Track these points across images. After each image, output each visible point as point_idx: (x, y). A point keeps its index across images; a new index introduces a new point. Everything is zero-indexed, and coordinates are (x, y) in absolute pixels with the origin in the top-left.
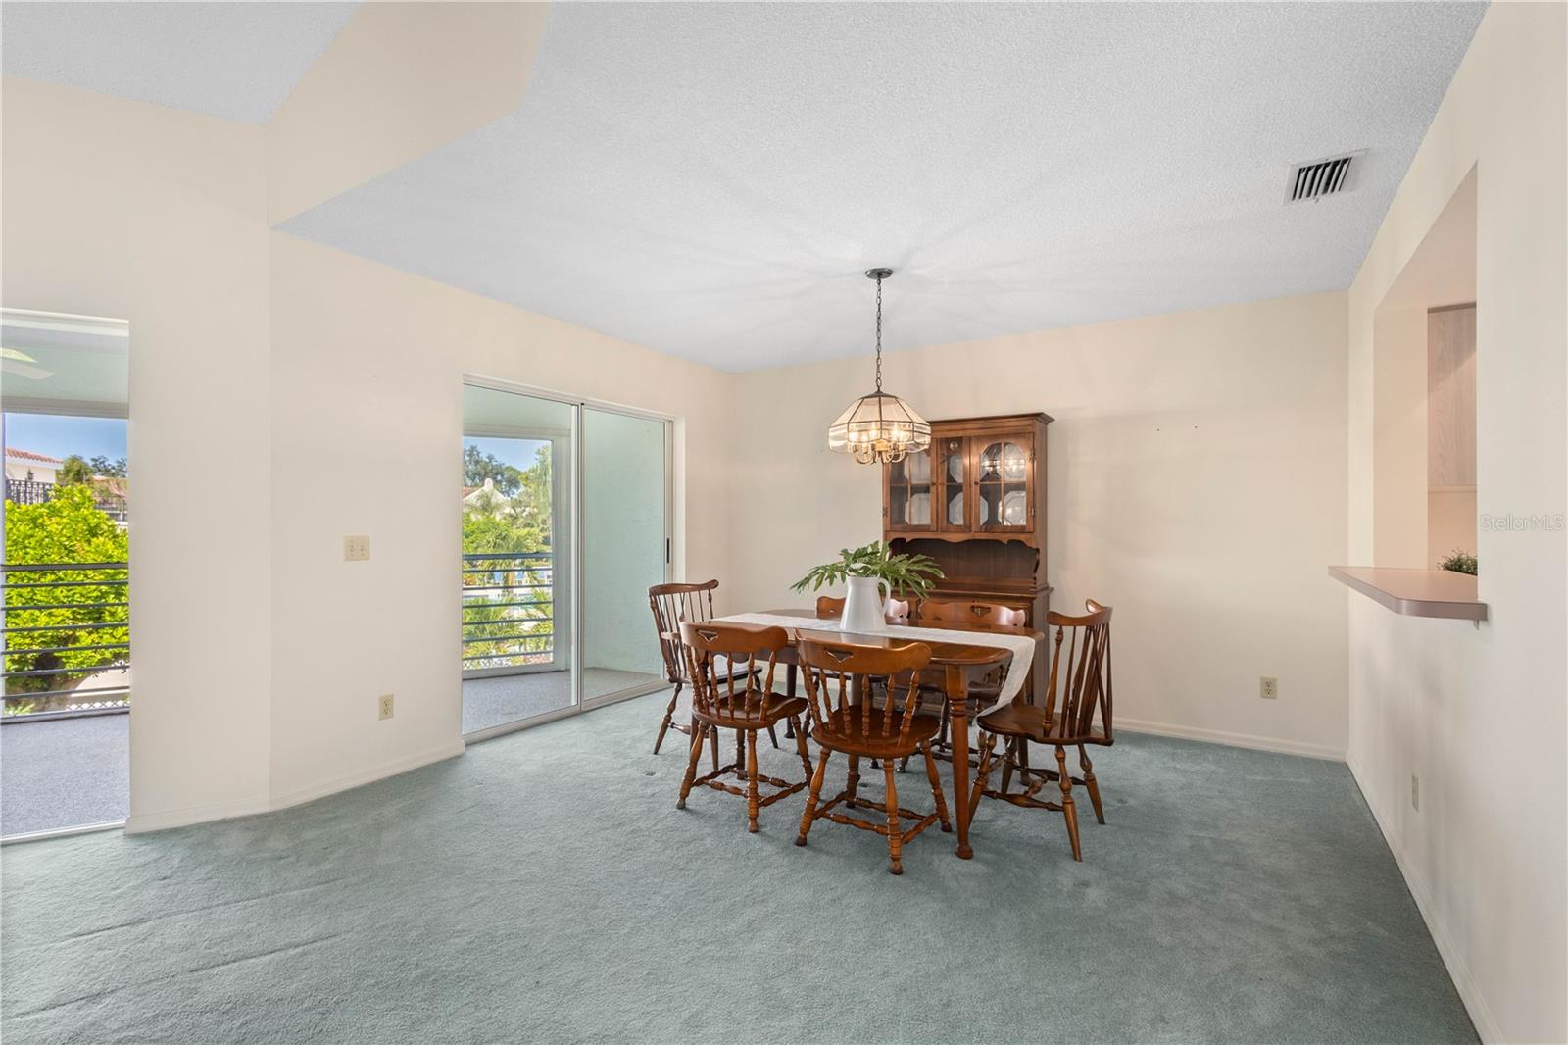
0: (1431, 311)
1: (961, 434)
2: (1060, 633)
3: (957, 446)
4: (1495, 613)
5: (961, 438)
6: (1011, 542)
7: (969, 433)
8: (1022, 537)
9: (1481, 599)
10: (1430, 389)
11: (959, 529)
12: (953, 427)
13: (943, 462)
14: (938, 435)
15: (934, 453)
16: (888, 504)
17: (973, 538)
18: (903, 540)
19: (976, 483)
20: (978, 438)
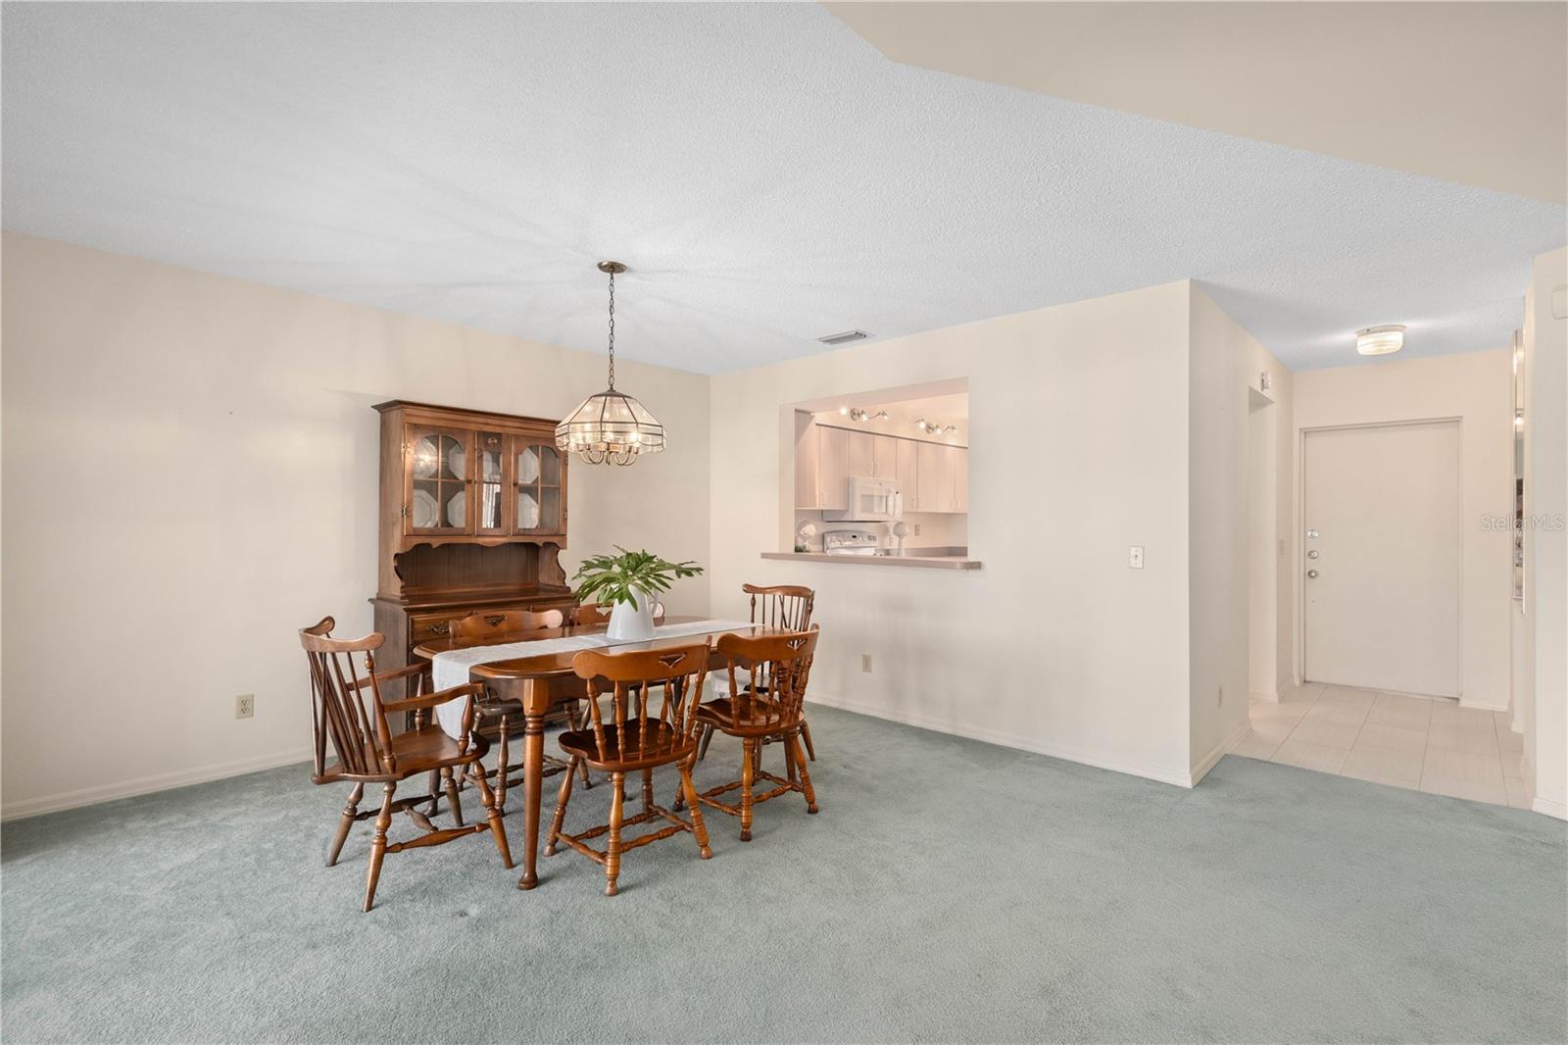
1: (498, 430)
3: (496, 441)
5: (500, 434)
7: (507, 430)
8: (554, 539)
11: (496, 531)
12: (490, 421)
13: (481, 457)
14: (472, 427)
15: (469, 447)
16: (410, 502)
17: (510, 544)
18: (429, 545)
19: (515, 484)
20: (517, 437)
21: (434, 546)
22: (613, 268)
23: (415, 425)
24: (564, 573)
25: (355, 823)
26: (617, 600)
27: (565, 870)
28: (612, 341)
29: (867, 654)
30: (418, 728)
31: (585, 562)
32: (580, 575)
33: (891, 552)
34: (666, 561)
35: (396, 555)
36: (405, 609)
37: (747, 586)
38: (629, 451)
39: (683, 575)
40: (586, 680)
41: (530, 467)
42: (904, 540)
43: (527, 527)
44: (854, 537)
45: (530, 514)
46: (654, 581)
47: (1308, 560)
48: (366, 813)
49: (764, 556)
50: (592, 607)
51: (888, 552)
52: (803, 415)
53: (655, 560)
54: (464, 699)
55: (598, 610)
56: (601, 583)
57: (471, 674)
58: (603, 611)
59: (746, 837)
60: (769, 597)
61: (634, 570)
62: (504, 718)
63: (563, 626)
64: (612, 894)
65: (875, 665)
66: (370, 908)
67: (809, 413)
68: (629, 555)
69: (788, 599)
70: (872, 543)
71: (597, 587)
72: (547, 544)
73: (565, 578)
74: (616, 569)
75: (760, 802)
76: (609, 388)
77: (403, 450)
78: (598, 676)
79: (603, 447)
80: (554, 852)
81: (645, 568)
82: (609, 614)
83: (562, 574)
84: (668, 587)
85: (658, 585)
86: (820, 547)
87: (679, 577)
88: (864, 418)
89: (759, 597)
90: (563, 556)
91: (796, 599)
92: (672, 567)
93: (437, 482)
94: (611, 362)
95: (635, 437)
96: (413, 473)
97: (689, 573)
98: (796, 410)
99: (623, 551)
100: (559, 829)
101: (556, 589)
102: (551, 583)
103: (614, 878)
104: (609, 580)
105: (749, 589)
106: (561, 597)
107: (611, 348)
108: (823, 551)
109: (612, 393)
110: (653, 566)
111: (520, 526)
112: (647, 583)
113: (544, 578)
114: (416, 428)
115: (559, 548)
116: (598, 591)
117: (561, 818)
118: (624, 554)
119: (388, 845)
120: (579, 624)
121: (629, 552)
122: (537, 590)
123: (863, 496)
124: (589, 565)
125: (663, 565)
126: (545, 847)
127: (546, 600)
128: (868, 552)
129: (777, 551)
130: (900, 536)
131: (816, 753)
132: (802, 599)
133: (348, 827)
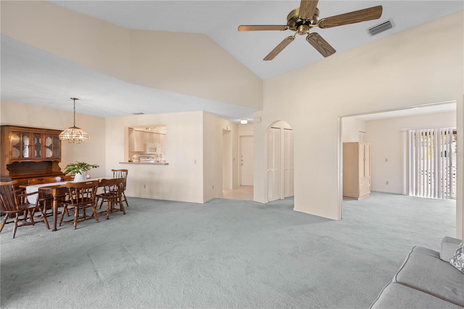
3: (39, 135)
7: (42, 132)
8: (57, 160)
12: (37, 130)
13: (34, 139)
14: (31, 132)
15: (30, 137)
16: (12, 151)
17: (43, 161)
18: (18, 162)
19: (45, 146)
20: (45, 134)
21: (19, 162)
22: (75, 99)
23: (13, 131)
24: (60, 168)
25: (6, 225)
26: (76, 173)
27: (63, 228)
28: (74, 115)
29: (145, 184)
30: (22, 203)
31: (68, 165)
32: (66, 168)
33: (159, 161)
34: (90, 164)
35: (7, 165)
36: (11, 178)
37: (112, 170)
38: (80, 140)
39: (94, 168)
40: (68, 188)
41: (49, 141)
42: (162, 158)
43: (48, 157)
44: (148, 158)
45: (49, 154)
46: (86, 169)
47: (242, 162)
48: (8, 222)
49: (120, 163)
50: (69, 176)
51: (158, 162)
52: (131, 129)
53: (87, 164)
54: (37, 194)
55: (71, 177)
56: (72, 170)
57: (39, 189)
58: (73, 177)
59: (108, 219)
60: (118, 172)
61: (81, 167)
62: (45, 201)
63: (61, 180)
64: (75, 229)
65: (147, 187)
66: (14, 238)
67: (133, 128)
68: (80, 163)
69: (123, 172)
70: (153, 159)
71: (71, 171)
72: (55, 161)
73: (61, 170)
74: (76, 166)
75: (112, 213)
76: (74, 126)
77: (9, 138)
78: (72, 187)
79: (73, 140)
80: (60, 226)
81: (84, 166)
82: (74, 178)
83: (60, 169)
84: (90, 170)
85: (87, 169)
86: (138, 161)
87: (93, 168)
88: (149, 129)
89: (115, 172)
90: (60, 164)
91: (124, 172)
92: (91, 166)
93: (20, 146)
94: (75, 120)
95: (81, 137)
96: (12, 144)
97: (96, 167)
98: (129, 128)
99: (78, 162)
100: (62, 221)
101: (58, 172)
102: (56, 171)
103: (76, 226)
104: (74, 169)
105: (113, 170)
106: (60, 174)
107: (74, 117)
108: (139, 162)
109: (75, 127)
110: (86, 166)
111: (46, 157)
112: (84, 169)
113: (54, 170)
114: (13, 132)
115: (59, 162)
116: (71, 172)
117: (62, 219)
118: (78, 163)
119: (18, 225)
120: (65, 180)
121: (80, 162)
122: (52, 173)
123: (149, 148)
124: (69, 166)
125: (89, 165)
126: (58, 225)
127: (55, 175)
128: (153, 162)
129: (124, 162)
130: (161, 158)
131: (129, 205)
132: (126, 172)
133: (4, 225)
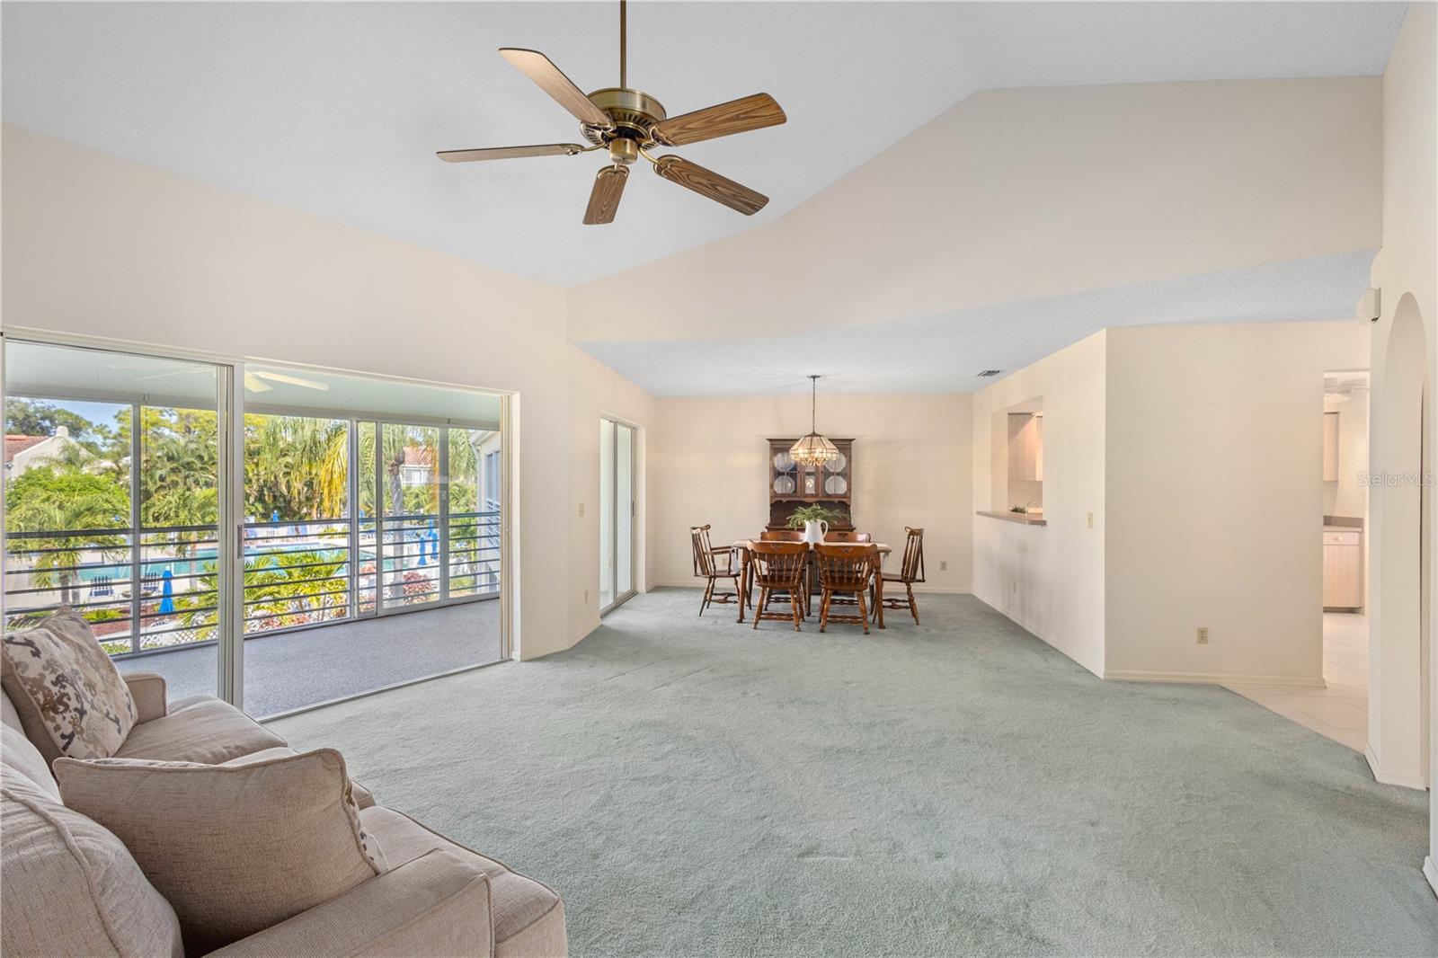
0: (1009, 414)
2: (913, 539)
4: (1048, 523)
6: (839, 502)
8: (844, 500)
9: (1044, 519)
10: (1009, 444)
11: (812, 496)
17: (820, 500)
21: (783, 502)
22: (814, 377)
23: (776, 448)
35: (771, 505)
96: (777, 469)
98: (1011, 414)
115: (848, 504)
